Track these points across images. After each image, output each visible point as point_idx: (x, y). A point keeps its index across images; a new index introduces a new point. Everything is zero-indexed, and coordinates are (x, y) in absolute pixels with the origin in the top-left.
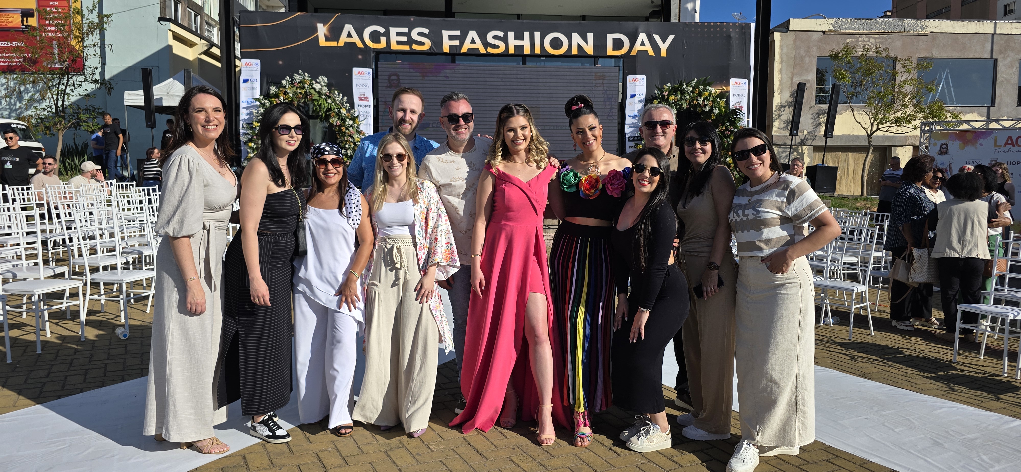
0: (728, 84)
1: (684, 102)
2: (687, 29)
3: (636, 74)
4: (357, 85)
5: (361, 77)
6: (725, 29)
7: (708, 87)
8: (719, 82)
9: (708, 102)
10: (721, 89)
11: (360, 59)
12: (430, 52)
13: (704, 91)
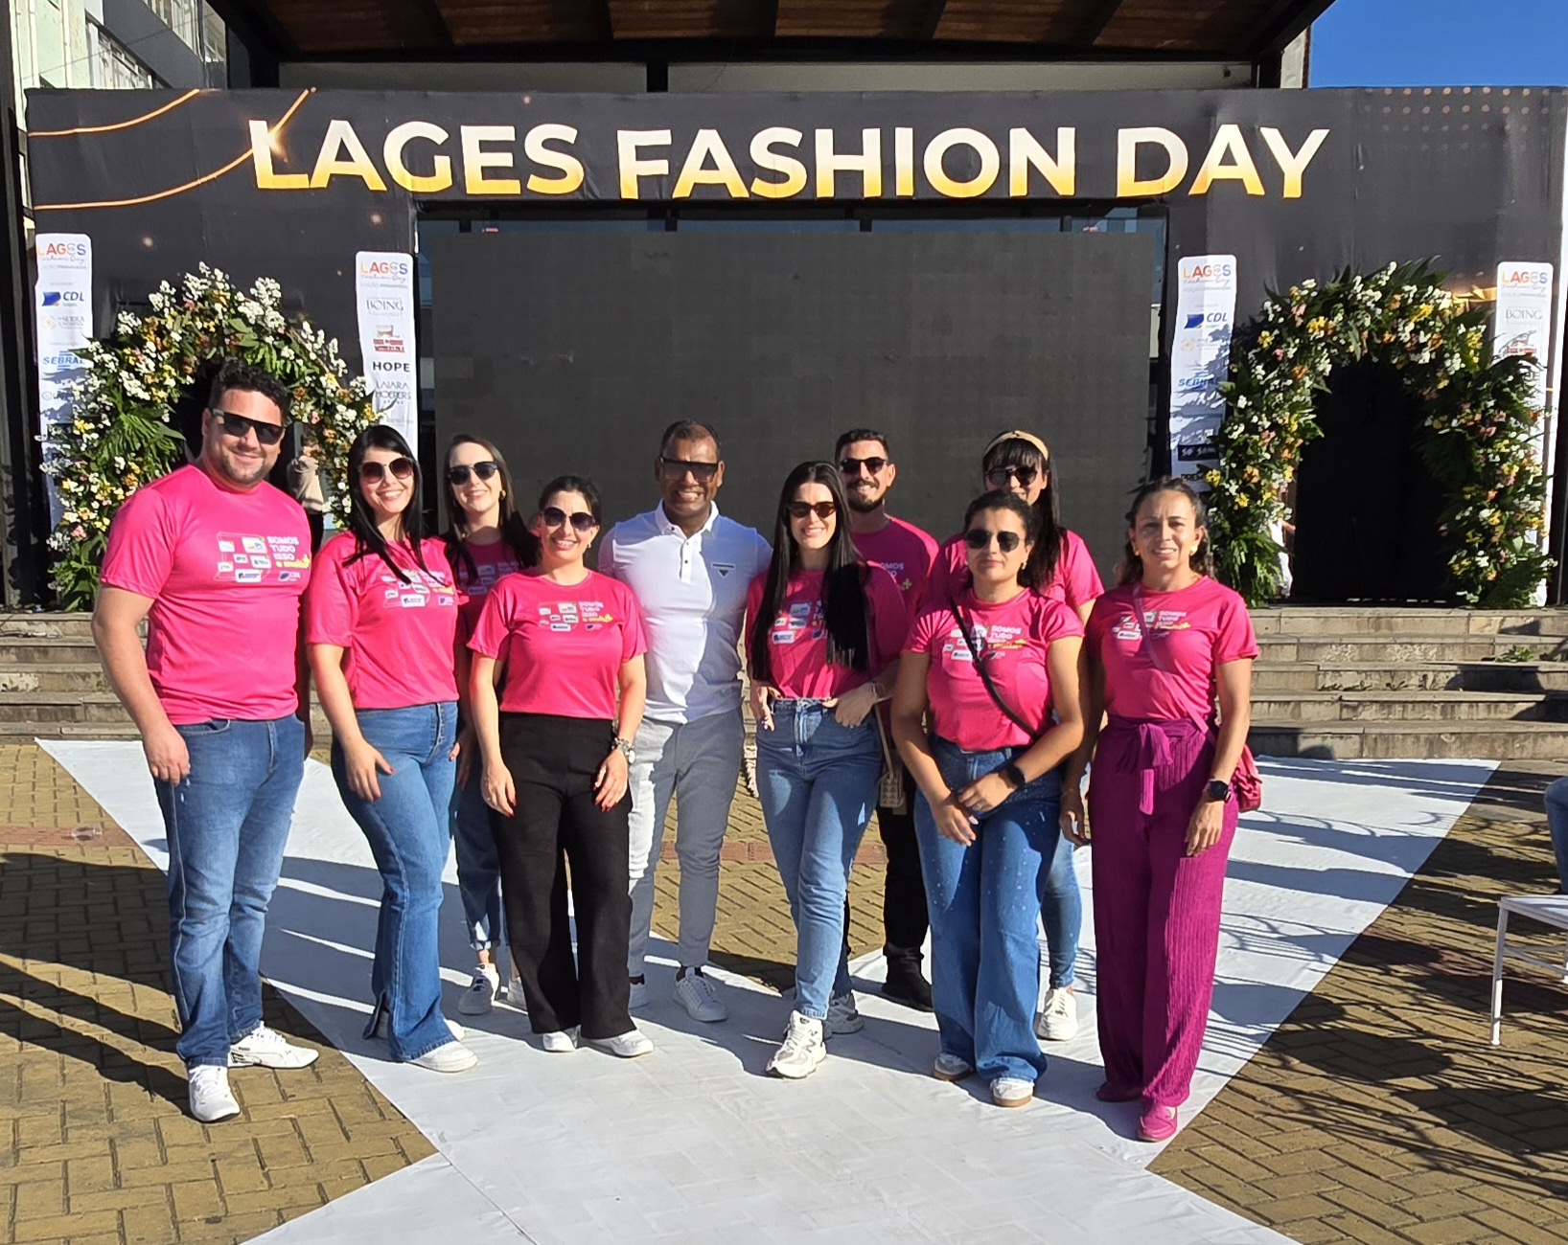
0: (1489, 281)
1: (1353, 336)
2: (1368, 108)
3: (1205, 253)
4: (371, 305)
5: (380, 278)
6: (1486, 108)
7: (1431, 288)
8: (1459, 276)
9: (1429, 335)
10: (1469, 294)
11: (378, 225)
12: (581, 198)
13: (1417, 301)
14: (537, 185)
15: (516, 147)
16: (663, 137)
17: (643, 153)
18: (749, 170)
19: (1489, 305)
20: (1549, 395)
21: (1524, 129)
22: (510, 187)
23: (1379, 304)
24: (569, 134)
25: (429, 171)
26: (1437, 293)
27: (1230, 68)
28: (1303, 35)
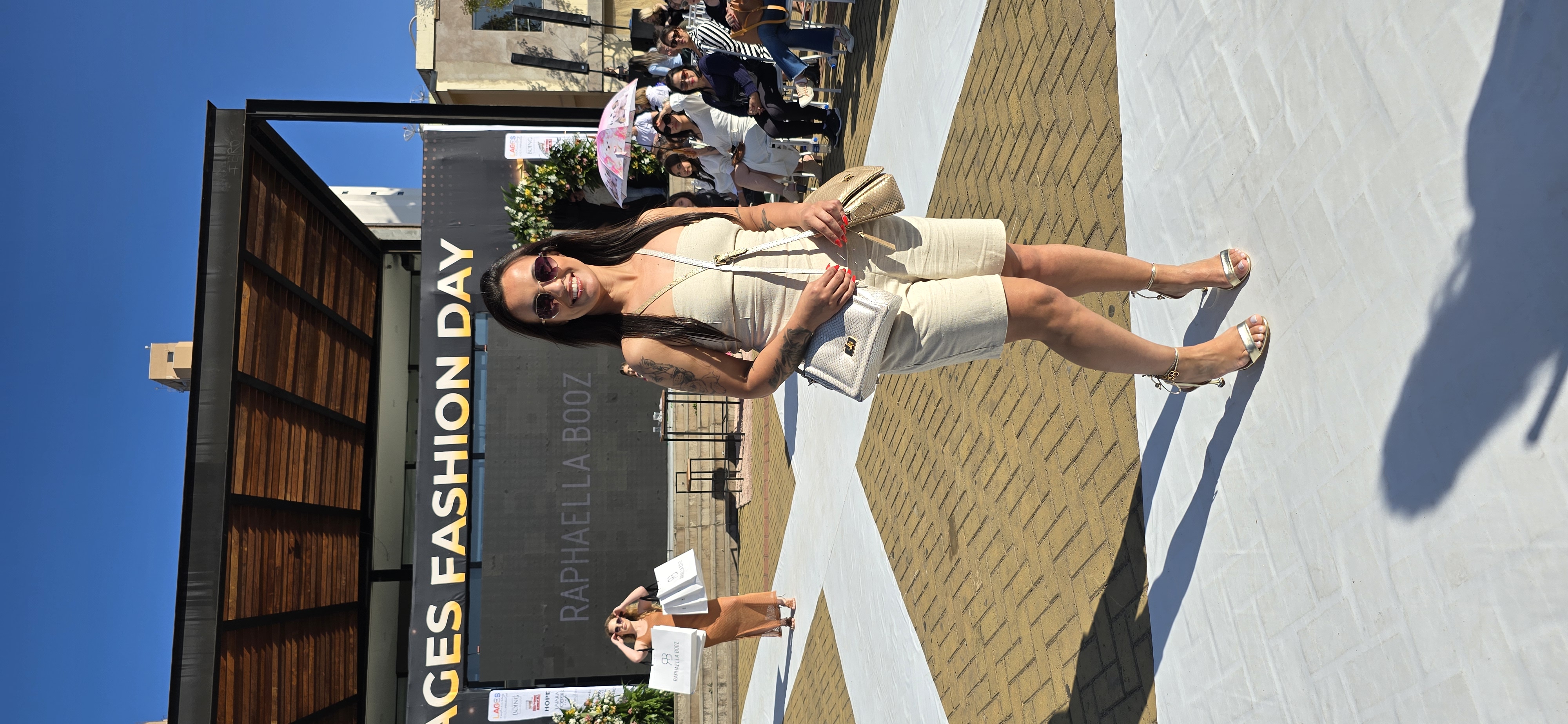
0: (514, 162)
1: (539, 223)
2: (432, 221)
4: (515, 713)
5: (502, 708)
6: (433, 168)
7: (517, 190)
8: (511, 175)
9: (540, 190)
10: (520, 171)
11: (475, 710)
12: (464, 603)
13: (523, 196)
14: (457, 626)
15: (438, 637)
16: (435, 561)
17: (443, 571)
18: (453, 517)
19: (525, 161)
20: (568, 132)
21: (443, 150)
22: (458, 638)
23: (524, 213)
24: (432, 609)
25: (448, 683)
26: (520, 187)
27: (386, 265)
28: (371, 229)
